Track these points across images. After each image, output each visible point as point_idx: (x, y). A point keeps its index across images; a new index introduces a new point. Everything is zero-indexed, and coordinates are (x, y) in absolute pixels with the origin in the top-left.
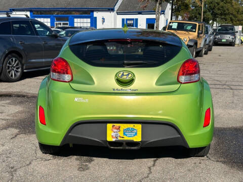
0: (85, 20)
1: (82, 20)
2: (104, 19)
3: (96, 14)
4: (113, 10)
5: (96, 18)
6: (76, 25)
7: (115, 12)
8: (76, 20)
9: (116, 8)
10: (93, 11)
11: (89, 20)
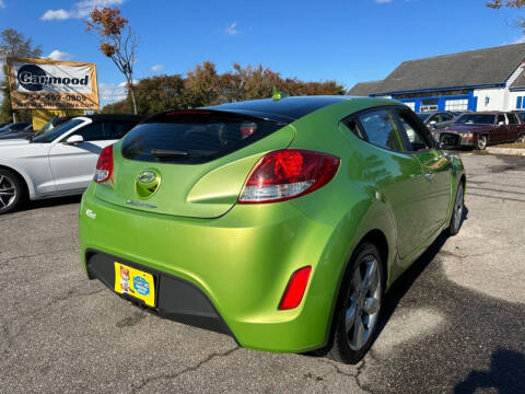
0: (461, 101)
1: (456, 102)
2: (488, 99)
3: (476, 93)
4: (503, 86)
5: (476, 98)
6: (447, 109)
7: (507, 88)
8: (447, 103)
9: (509, 83)
10: (473, 90)
11: (466, 101)
